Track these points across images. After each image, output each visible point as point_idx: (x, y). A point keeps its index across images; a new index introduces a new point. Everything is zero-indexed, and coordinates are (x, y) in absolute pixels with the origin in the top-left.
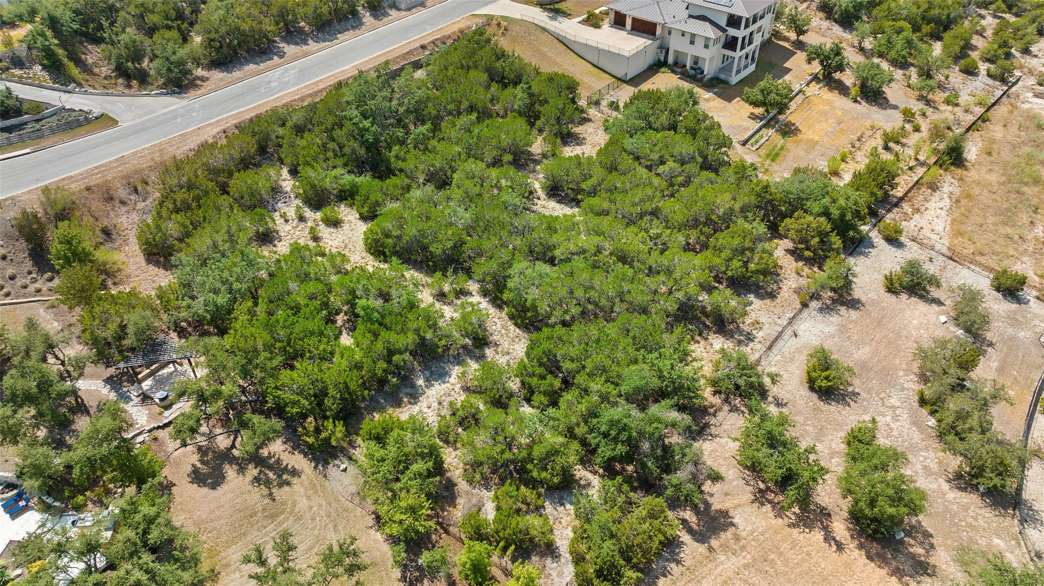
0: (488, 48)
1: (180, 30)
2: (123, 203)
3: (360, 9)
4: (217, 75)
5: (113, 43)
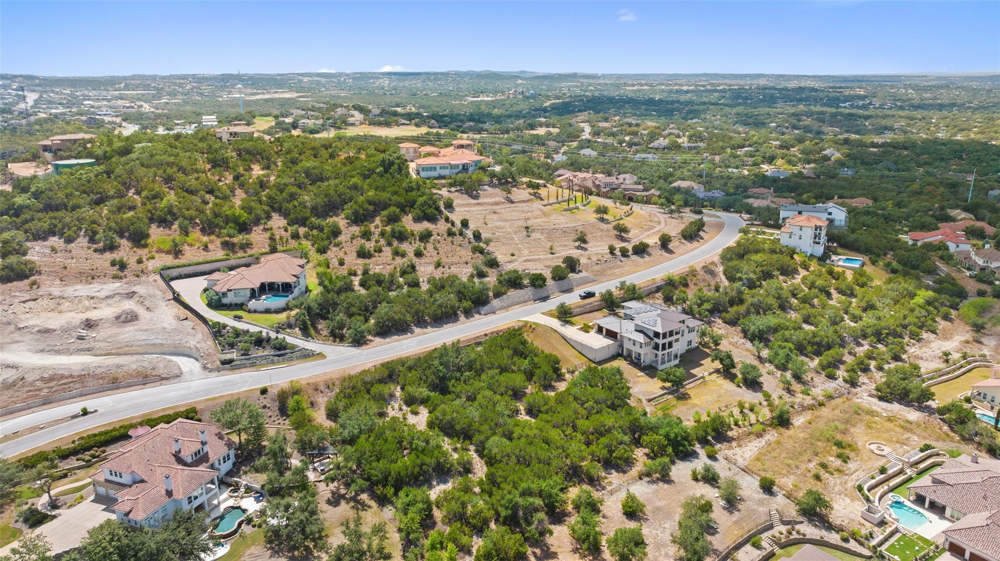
0: (517, 339)
1: (365, 316)
2: (322, 392)
3: (459, 312)
4: (378, 340)
5: (332, 320)
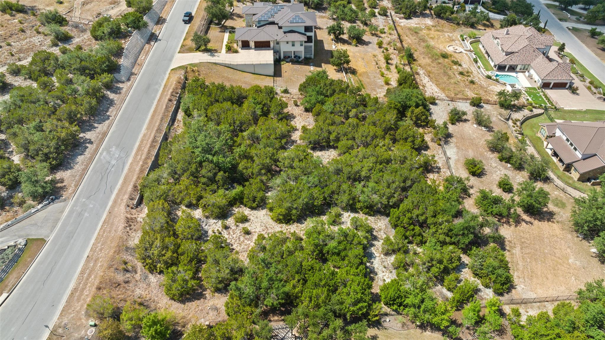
2: (127, 282)
3: (103, 91)
4: (65, 175)
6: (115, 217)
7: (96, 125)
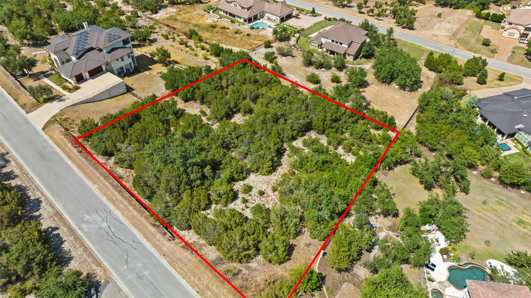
6: (173, 254)
7: (37, 214)
